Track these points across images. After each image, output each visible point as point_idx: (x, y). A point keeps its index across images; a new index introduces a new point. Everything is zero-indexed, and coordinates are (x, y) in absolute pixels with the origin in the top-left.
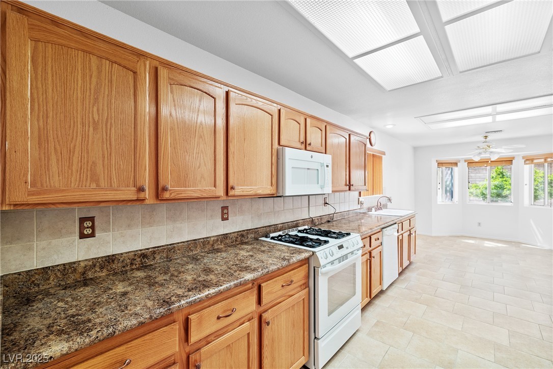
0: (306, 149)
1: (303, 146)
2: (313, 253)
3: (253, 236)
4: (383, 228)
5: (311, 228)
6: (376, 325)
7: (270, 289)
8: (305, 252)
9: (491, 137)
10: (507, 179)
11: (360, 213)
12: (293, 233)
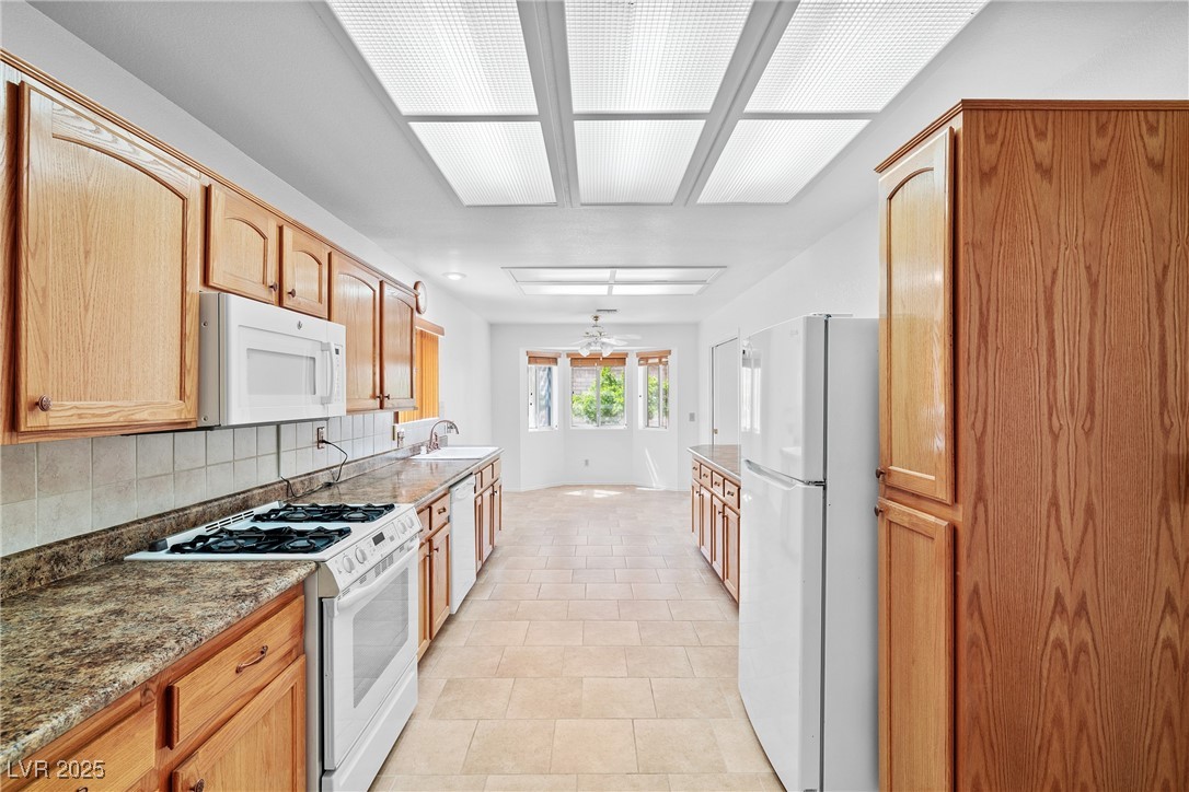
0: (280, 303)
1: (274, 296)
2: (318, 564)
3: (101, 553)
4: (451, 486)
5: (289, 506)
6: (447, 690)
7: (201, 691)
8: (296, 566)
9: (604, 319)
10: (617, 387)
11: (397, 459)
12: (243, 524)
